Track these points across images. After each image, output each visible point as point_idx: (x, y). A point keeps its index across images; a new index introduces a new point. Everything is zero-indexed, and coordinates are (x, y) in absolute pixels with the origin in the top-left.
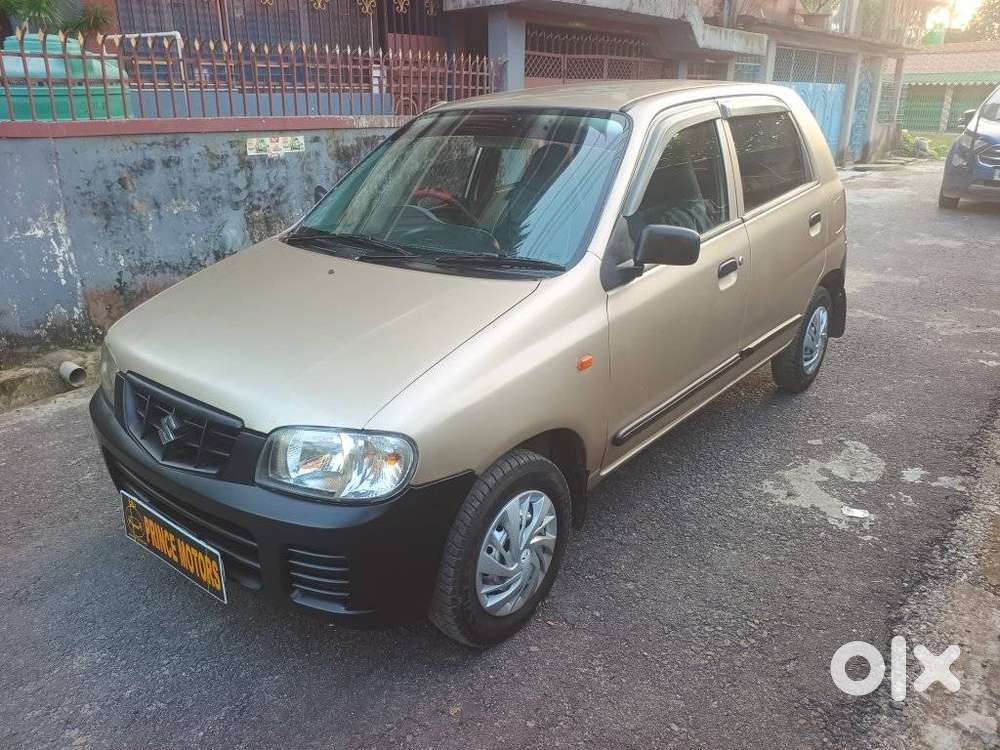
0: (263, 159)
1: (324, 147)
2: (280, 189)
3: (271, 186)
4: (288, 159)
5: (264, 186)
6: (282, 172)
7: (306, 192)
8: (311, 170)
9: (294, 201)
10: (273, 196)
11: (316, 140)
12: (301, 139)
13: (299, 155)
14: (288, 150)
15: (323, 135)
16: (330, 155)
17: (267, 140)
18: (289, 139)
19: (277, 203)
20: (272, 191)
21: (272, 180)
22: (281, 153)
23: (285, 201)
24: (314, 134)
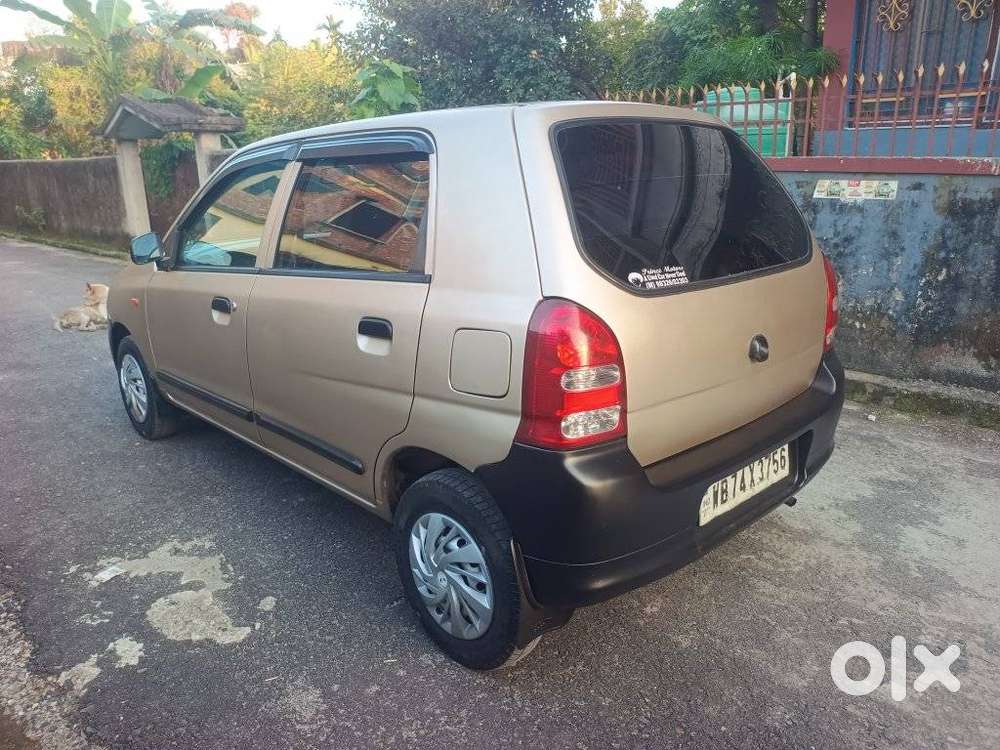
0: (833, 204)
1: (931, 196)
2: (848, 240)
3: (837, 234)
4: (867, 207)
5: (829, 233)
6: (856, 220)
7: (885, 249)
8: (900, 224)
9: (864, 257)
10: (836, 246)
11: (918, 187)
12: (894, 185)
13: (885, 204)
14: (871, 197)
15: (931, 182)
16: (936, 208)
17: (844, 183)
18: (875, 184)
19: (840, 255)
20: (836, 240)
21: (840, 229)
22: (860, 200)
23: (852, 254)
24: (917, 179)
